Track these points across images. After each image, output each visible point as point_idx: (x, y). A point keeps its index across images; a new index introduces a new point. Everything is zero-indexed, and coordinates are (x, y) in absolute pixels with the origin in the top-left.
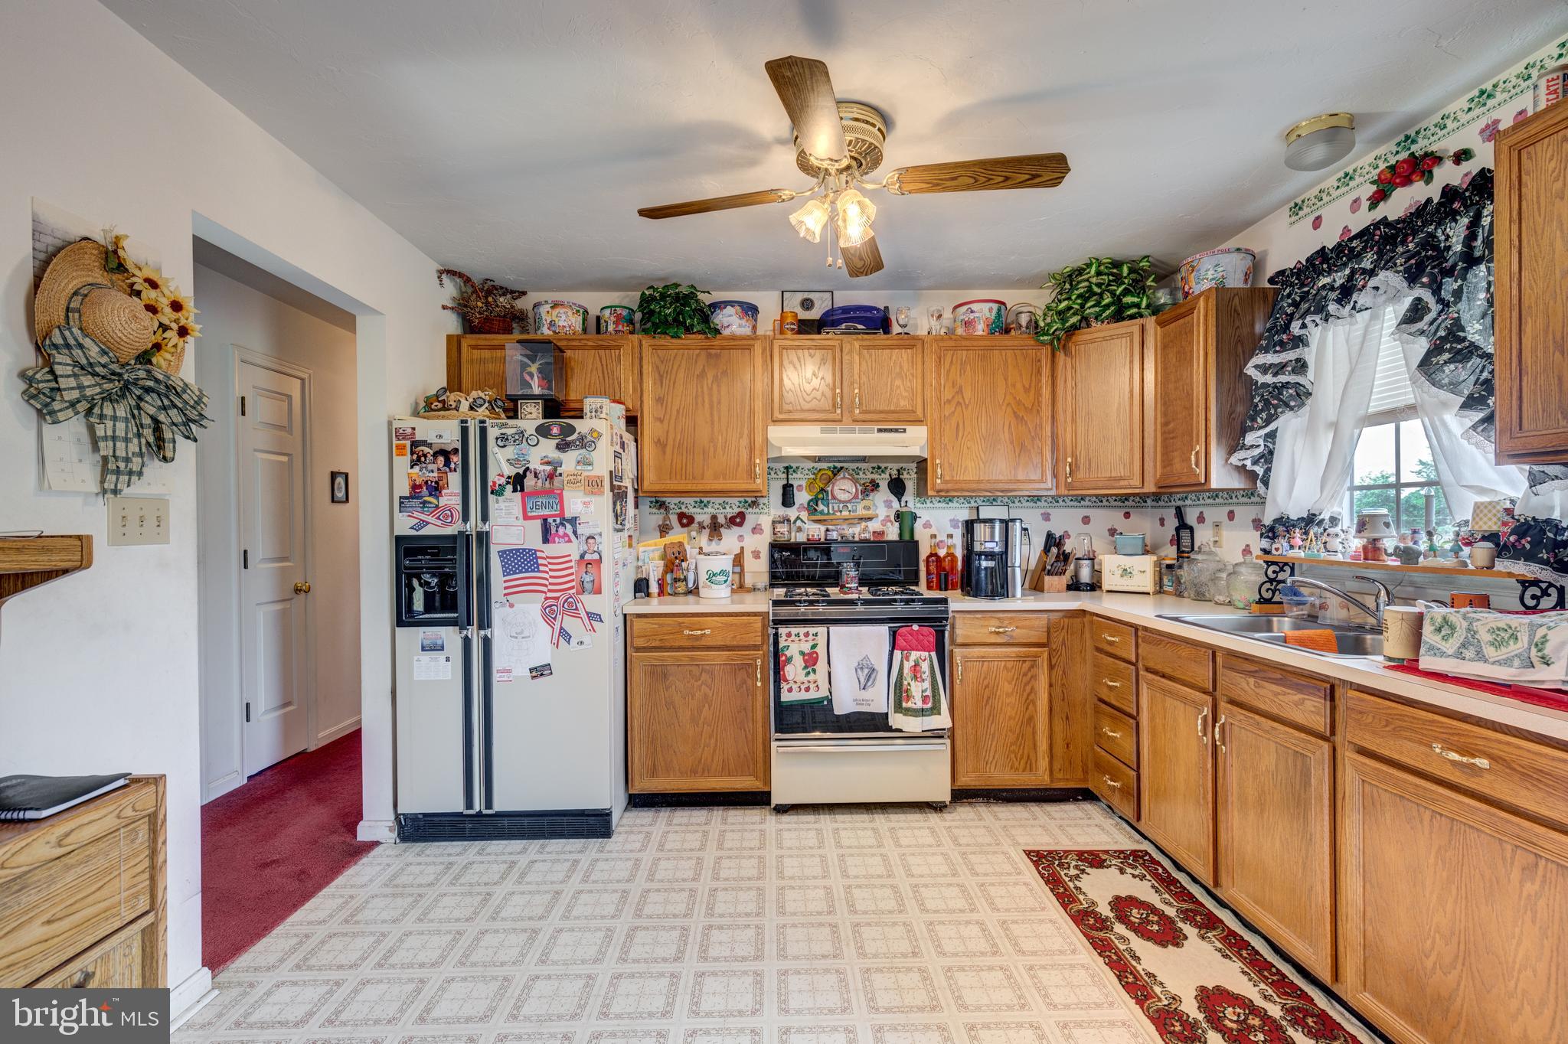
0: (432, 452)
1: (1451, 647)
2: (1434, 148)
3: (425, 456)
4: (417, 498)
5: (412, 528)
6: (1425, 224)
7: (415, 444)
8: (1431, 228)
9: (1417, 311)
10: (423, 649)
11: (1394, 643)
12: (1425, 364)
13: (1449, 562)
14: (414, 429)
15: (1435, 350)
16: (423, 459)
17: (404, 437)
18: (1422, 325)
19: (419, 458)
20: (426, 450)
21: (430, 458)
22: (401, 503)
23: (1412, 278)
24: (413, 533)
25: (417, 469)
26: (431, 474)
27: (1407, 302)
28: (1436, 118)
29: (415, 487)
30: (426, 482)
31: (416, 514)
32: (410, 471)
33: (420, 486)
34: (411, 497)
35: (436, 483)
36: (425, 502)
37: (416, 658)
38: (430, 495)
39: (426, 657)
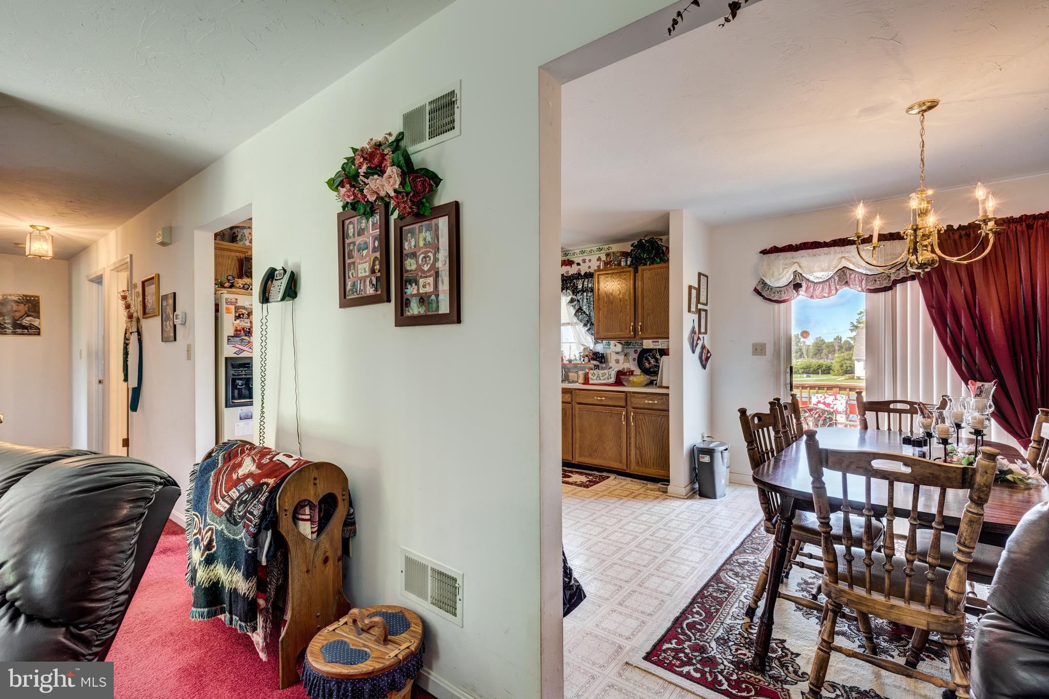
0: (247, 313)
1: (595, 378)
2: (572, 259)
3: (243, 314)
4: (238, 337)
5: (235, 353)
6: (573, 279)
7: (237, 308)
8: (575, 281)
9: (572, 301)
10: (241, 419)
11: (581, 380)
12: (575, 314)
13: (579, 362)
14: (237, 299)
15: (577, 311)
16: (242, 316)
17: (231, 303)
18: (572, 304)
19: (239, 315)
20: (244, 311)
21: (246, 316)
22: (228, 339)
23: (573, 293)
24: (236, 356)
25: (238, 321)
26: (247, 325)
27: (569, 298)
28: (573, 252)
29: (236, 330)
30: (243, 329)
31: (237, 346)
32: (234, 322)
33: (240, 331)
34: (235, 336)
35: (249, 329)
36: (243, 339)
37: (236, 424)
38: (246, 335)
39: (242, 423)
